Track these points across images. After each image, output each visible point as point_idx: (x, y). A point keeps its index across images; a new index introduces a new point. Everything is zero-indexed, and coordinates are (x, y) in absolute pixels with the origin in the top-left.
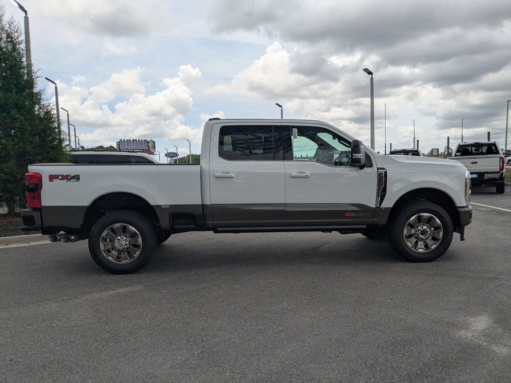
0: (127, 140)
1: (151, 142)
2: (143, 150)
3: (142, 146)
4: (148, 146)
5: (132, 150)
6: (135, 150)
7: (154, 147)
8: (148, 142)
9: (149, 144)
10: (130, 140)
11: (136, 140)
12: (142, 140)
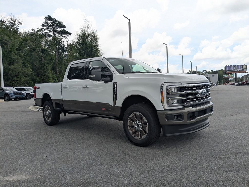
0: (230, 66)
1: (245, 65)
2: (240, 70)
3: (239, 68)
4: (243, 68)
5: (233, 71)
6: (235, 71)
7: (246, 68)
8: (243, 66)
9: (243, 67)
10: (232, 66)
11: (235, 65)
12: (239, 65)
